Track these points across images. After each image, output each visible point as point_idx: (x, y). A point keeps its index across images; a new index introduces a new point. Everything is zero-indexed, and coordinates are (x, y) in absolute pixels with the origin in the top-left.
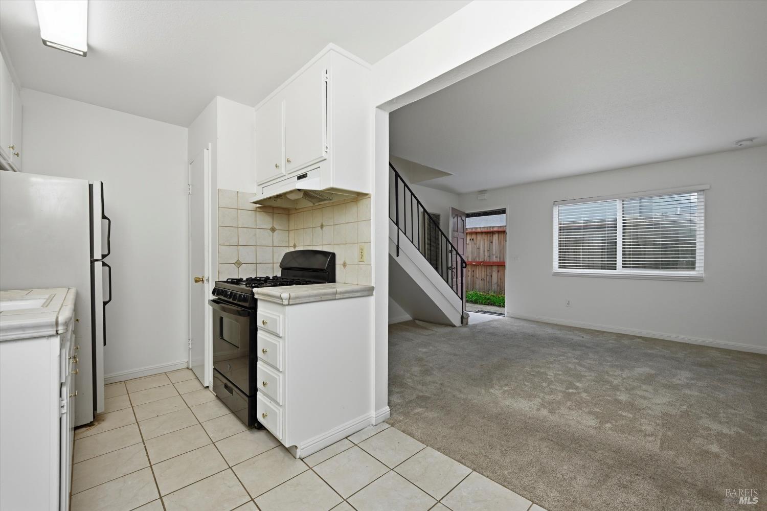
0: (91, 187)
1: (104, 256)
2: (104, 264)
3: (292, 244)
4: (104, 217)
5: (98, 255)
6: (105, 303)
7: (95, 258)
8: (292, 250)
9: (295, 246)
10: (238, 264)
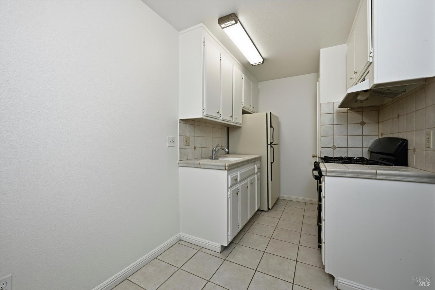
0: (267, 114)
1: (271, 143)
2: (271, 147)
3: (380, 134)
4: (271, 126)
5: (269, 143)
6: (272, 163)
7: (268, 144)
8: (380, 137)
9: (382, 135)
10: (334, 148)
